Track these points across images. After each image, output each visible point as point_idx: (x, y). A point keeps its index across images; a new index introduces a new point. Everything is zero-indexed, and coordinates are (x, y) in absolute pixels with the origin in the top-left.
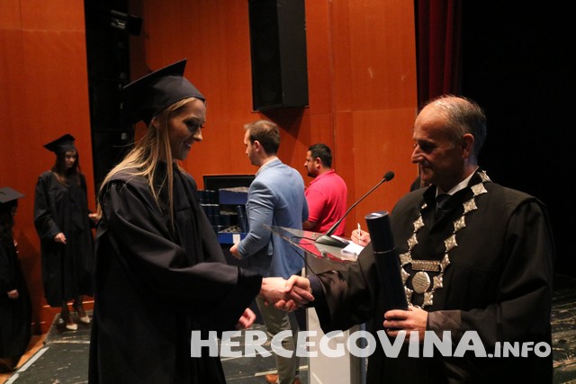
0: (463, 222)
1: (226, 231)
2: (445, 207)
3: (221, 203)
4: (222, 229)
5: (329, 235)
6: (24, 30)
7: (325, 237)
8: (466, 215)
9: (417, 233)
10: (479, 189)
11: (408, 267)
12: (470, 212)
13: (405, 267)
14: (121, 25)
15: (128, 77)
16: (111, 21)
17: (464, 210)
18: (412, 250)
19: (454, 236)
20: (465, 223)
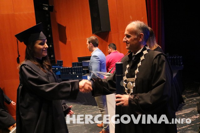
0: (140, 64)
1: (85, 75)
2: (134, 59)
3: (83, 66)
4: (84, 75)
5: (110, 72)
6: (15, 13)
7: (108, 73)
8: (141, 61)
9: (128, 69)
10: (145, 52)
11: (126, 81)
12: (142, 60)
13: (125, 81)
14: (47, 9)
15: (51, 26)
16: (43, 8)
17: (140, 59)
18: (126, 75)
19: (138, 69)
20: (141, 64)
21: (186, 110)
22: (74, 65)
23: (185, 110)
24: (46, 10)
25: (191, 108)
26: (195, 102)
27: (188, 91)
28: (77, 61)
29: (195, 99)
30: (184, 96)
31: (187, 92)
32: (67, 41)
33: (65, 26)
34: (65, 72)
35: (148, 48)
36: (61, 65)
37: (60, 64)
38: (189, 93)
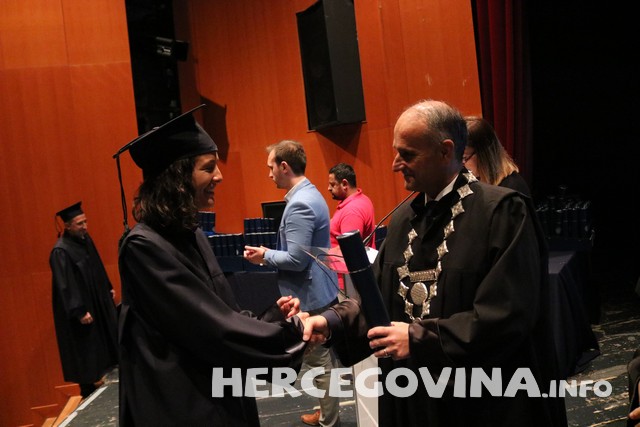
0: (452, 227)
6: (71, 65)
10: (464, 191)
11: (407, 280)
12: (457, 216)
13: (404, 280)
14: (168, 52)
15: (179, 105)
16: (157, 48)
17: (452, 214)
18: (409, 262)
19: (445, 242)
20: (454, 227)
21: (603, 371)
22: (249, 227)
23: (599, 372)
24: (166, 57)
25: (620, 367)
26: (633, 346)
27: (611, 313)
28: (259, 215)
29: (632, 339)
30: (597, 329)
31: (608, 313)
32: (230, 151)
33: (223, 105)
34: (222, 248)
35: (471, 177)
36: (208, 228)
37: (206, 222)
38: (612, 318)
